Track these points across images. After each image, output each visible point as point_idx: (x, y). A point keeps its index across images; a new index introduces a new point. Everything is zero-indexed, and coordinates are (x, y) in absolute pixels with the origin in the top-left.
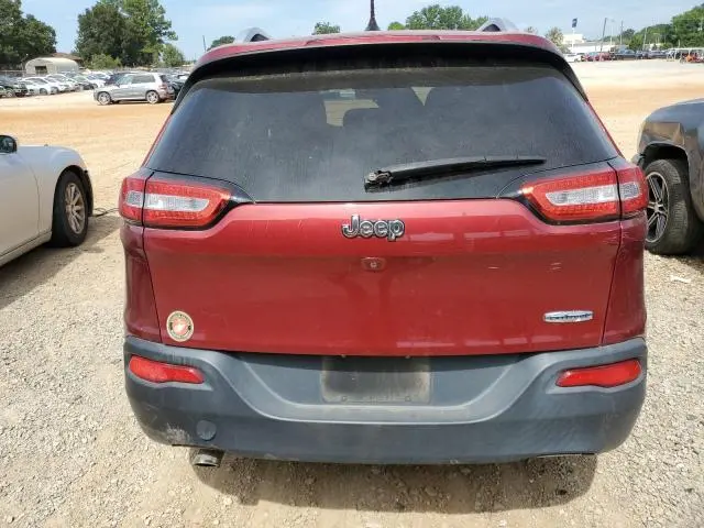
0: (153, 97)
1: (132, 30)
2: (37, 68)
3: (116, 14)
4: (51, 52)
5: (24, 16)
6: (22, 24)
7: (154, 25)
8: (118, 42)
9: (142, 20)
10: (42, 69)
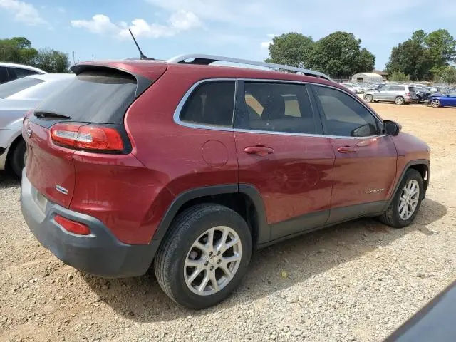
0: (399, 100)
1: (426, 57)
2: (358, 79)
3: (418, 47)
4: (370, 69)
5: (361, 49)
6: (358, 54)
7: (445, 53)
8: (414, 64)
9: (437, 50)
10: (360, 79)
